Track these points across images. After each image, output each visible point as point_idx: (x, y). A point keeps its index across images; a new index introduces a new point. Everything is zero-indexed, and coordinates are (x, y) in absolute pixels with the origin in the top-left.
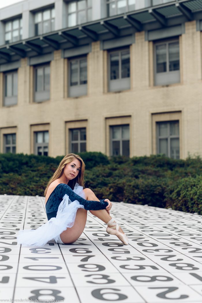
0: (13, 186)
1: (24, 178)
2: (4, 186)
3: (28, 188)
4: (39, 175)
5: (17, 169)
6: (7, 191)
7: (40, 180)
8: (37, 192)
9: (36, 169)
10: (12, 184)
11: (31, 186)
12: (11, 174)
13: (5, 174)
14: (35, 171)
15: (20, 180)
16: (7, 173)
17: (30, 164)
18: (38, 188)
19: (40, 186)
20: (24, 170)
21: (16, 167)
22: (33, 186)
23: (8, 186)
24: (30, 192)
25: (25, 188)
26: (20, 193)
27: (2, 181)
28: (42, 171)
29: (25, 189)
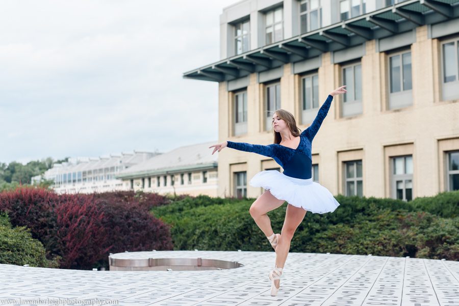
0: (341, 242)
1: (357, 231)
2: (329, 242)
3: (362, 244)
4: (378, 227)
5: (348, 218)
6: (333, 248)
7: (378, 234)
8: (374, 250)
9: (375, 218)
10: (340, 239)
11: (365, 243)
12: (340, 226)
13: (331, 226)
14: (374, 221)
15: (351, 234)
16: (335, 224)
17: (367, 212)
18: (375, 245)
19: (378, 242)
20: (358, 220)
21: (348, 216)
22: (369, 242)
23: (335, 242)
24: (364, 249)
25: (358, 244)
26: (350, 251)
27: (327, 235)
28: (383, 221)
29: (357, 246)
